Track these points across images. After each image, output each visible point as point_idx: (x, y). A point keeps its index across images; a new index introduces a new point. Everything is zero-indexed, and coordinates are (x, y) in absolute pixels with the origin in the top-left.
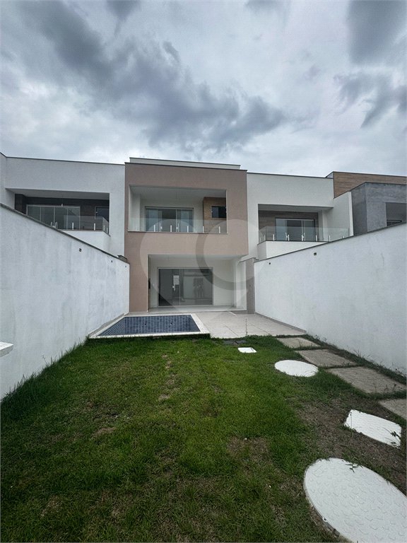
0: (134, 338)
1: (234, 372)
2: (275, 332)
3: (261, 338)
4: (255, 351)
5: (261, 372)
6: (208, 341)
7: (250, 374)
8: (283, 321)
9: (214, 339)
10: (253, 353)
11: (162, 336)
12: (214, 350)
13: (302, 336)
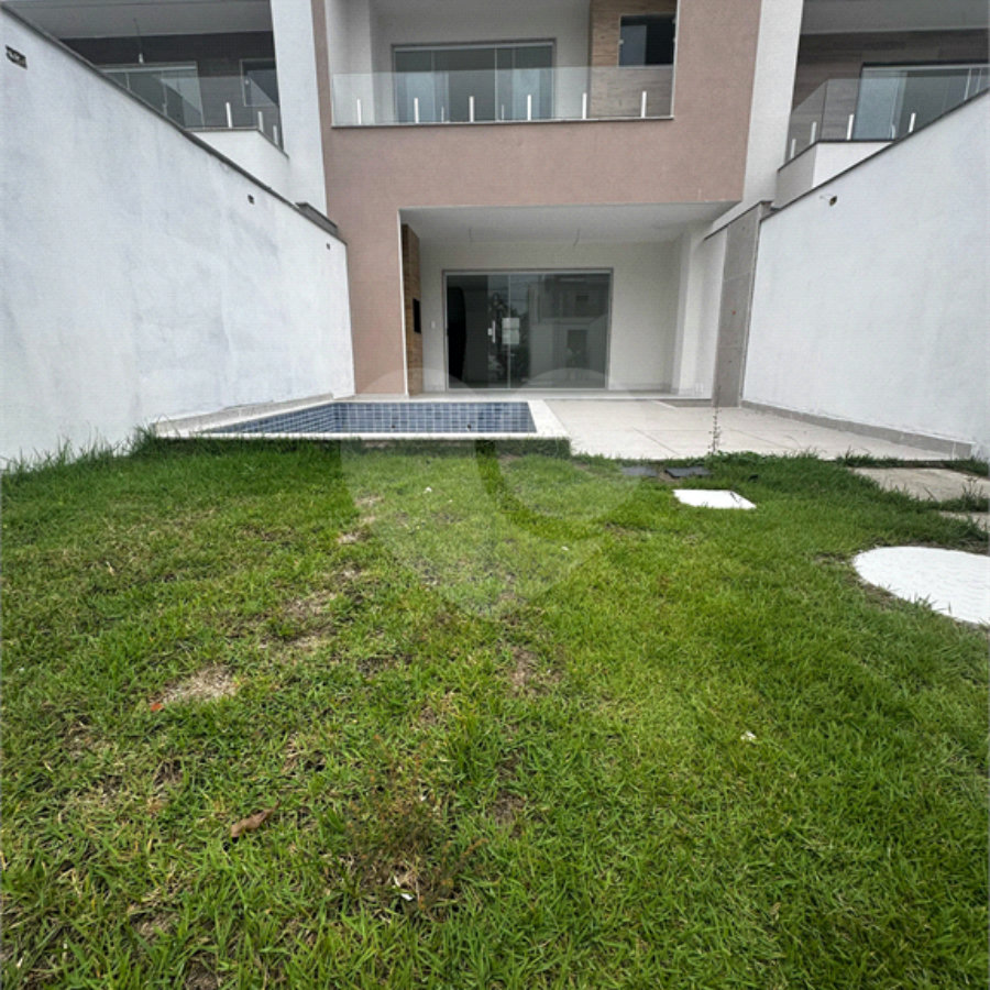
0: (295, 441)
1: (646, 581)
2: (829, 449)
3: (773, 463)
4: (747, 505)
5: (789, 592)
6: (559, 462)
7: (725, 596)
8: (857, 419)
9: (585, 460)
10: (742, 511)
11: (395, 441)
12: (574, 491)
13: (948, 465)
